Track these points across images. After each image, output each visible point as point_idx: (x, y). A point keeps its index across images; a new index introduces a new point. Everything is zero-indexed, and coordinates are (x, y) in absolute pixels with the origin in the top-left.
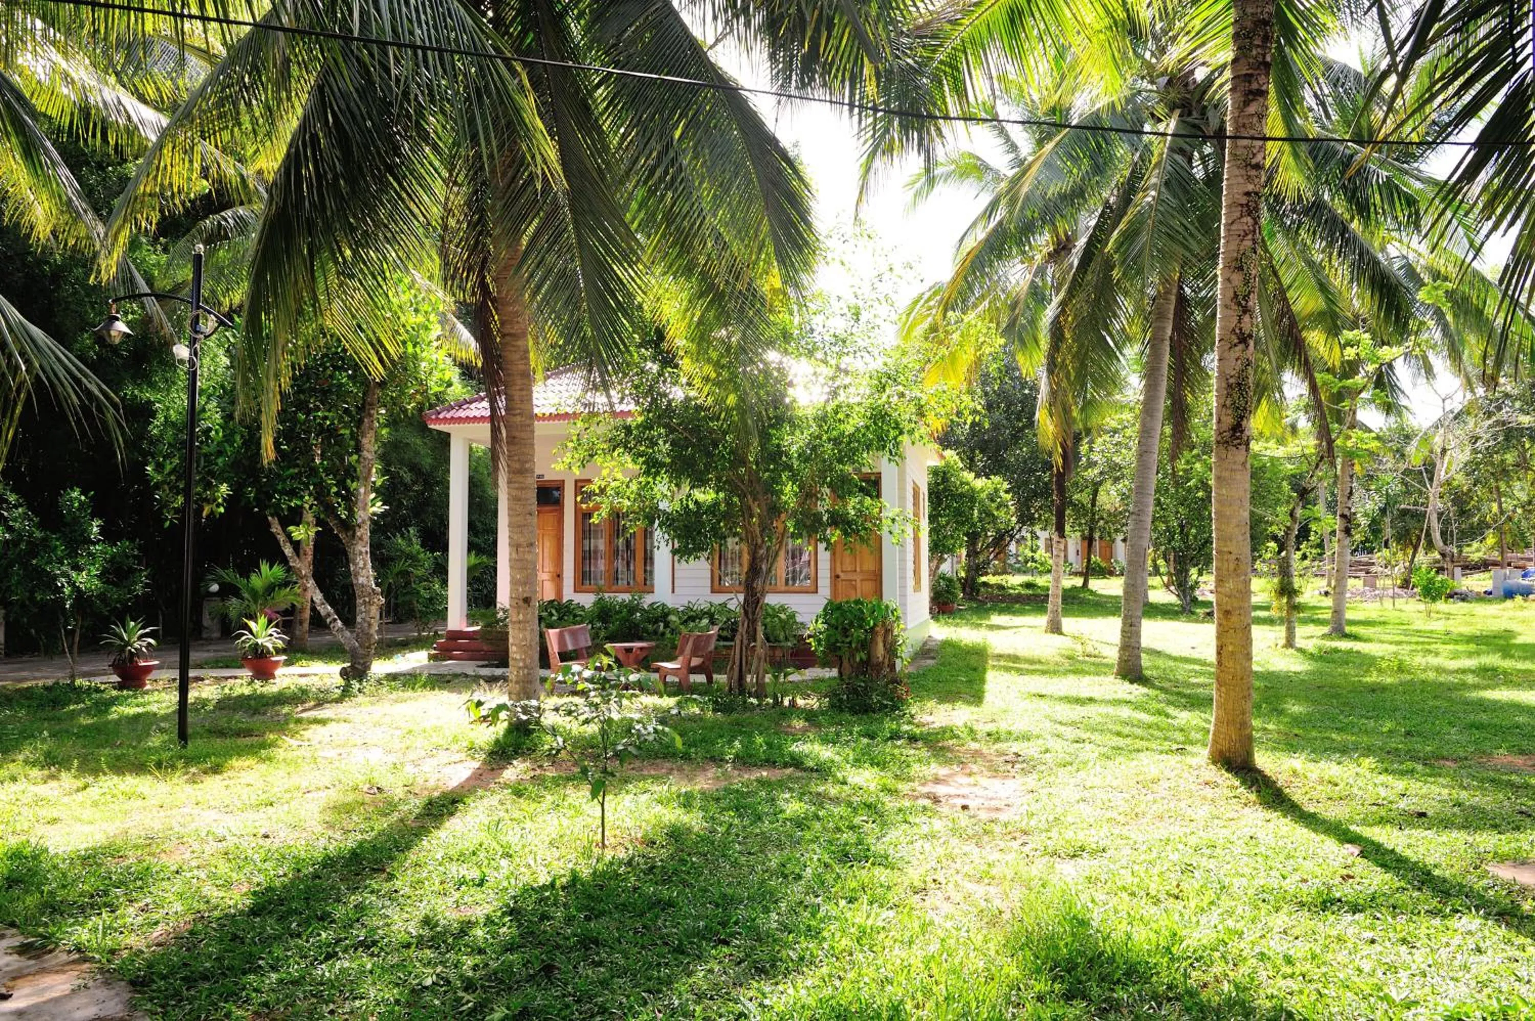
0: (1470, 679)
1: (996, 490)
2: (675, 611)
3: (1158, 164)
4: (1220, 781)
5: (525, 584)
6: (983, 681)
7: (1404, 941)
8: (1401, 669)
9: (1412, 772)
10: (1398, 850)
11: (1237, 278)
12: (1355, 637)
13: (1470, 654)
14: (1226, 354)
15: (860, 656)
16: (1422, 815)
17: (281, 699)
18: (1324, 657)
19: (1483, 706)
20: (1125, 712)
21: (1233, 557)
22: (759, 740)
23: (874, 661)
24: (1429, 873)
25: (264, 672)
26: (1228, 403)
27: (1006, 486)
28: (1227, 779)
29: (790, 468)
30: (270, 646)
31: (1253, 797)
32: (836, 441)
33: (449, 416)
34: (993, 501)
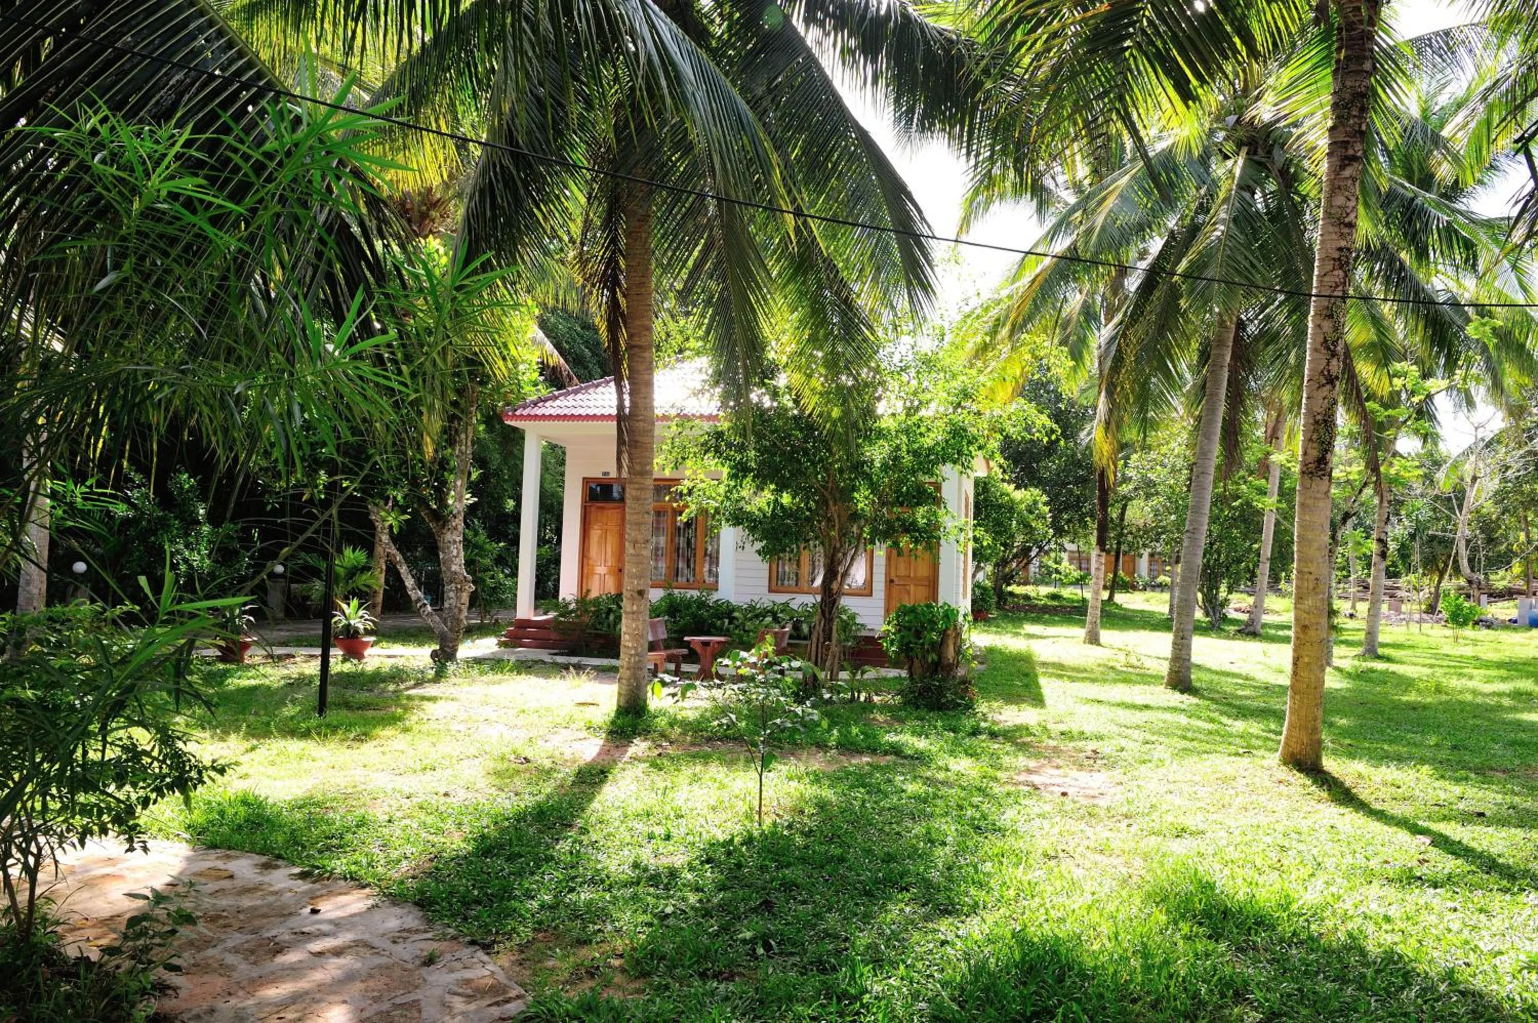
0: (1506, 702)
1: (1035, 502)
2: (739, 609)
4: (1292, 780)
5: (640, 577)
7: (1481, 911)
8: (1438, 690)
9: (1466, 779)
10: (1465, 841)
11: (1327, 325)
12: (1389, 659)
13: (1503, 679)
14: (1315, 394)
15: (932, 657)
16: (1481, 815)
17: (377, 678)
18: (1359, 676)
19: (1520, 726)
20: (1183, 720)
21: (1312, 577)
22: (855, 730)
23: (945, 662)
24: (1494, 860)
25: (354, 651)
26: (1315, 437)
27: (1045, 498)
28: (1299, 779)
29: (868, 477)
30: (361, 627)
31: (1325, 795)
32: (916, 453)
33: (525, 412)
34: (1031, 512)
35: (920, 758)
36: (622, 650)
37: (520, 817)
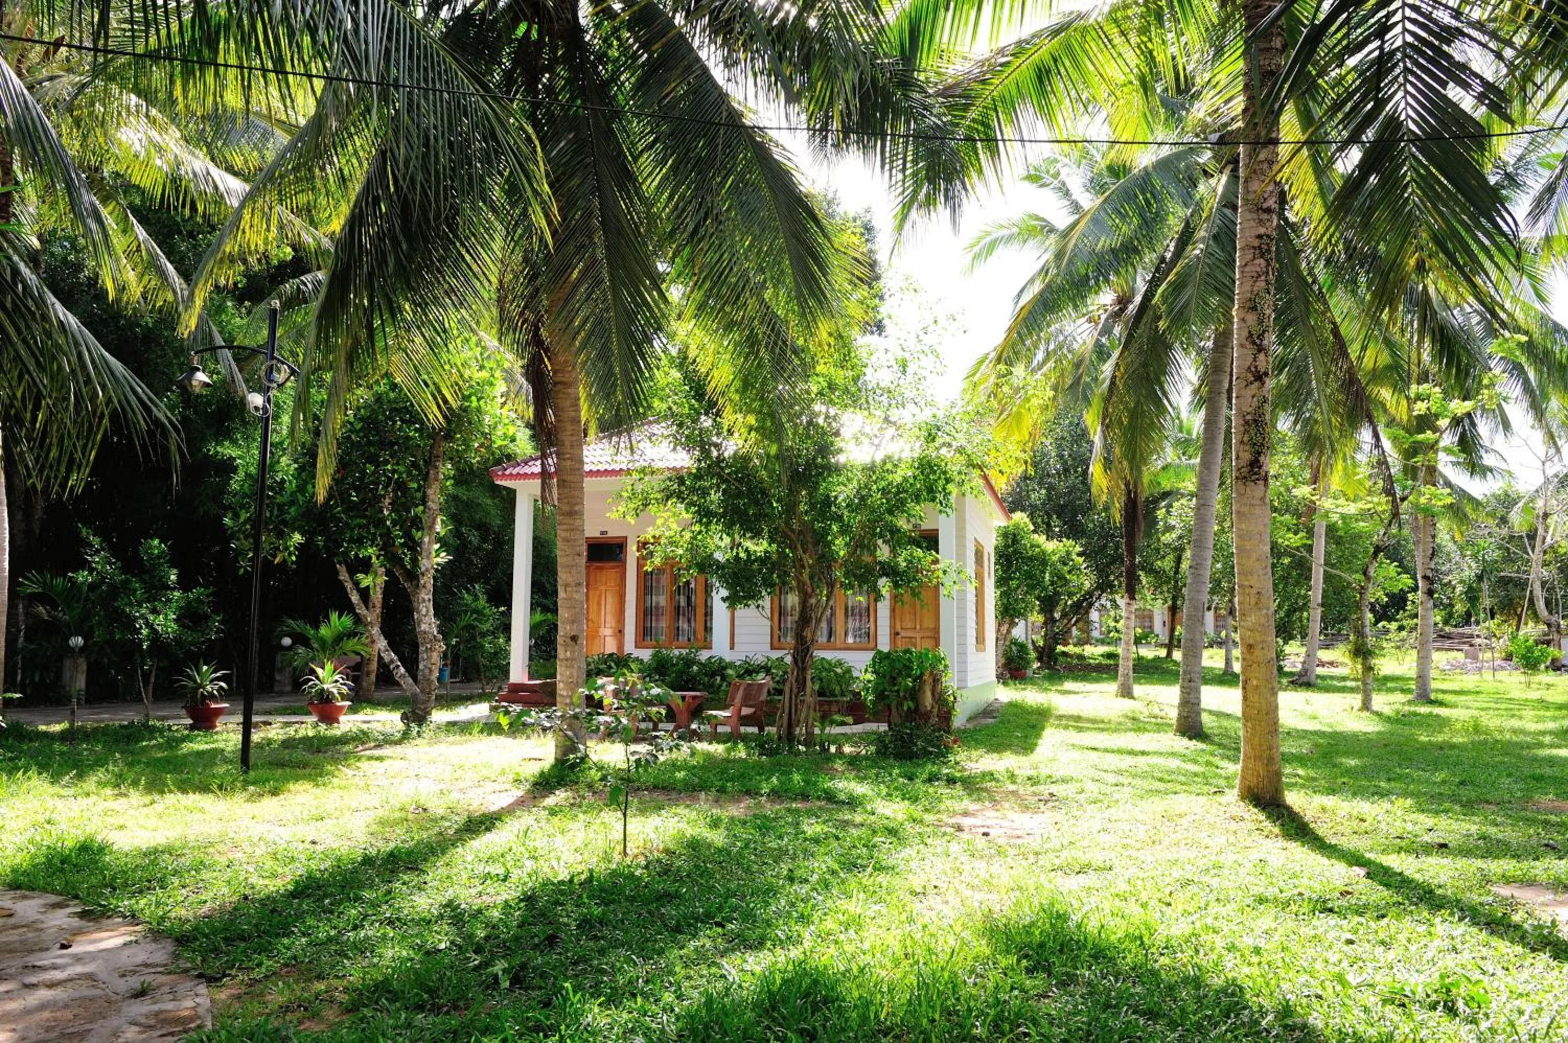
0: (1547, 739)
1: (1068, 553)
2: (731, 665)
3: (1208, 217)
4: (1246, 816)
5: (573, 622)
6: (1038, 736)
7: (1383, 943)
8: (1477, 729)
9: (1446, 811)
10: (1406, 873)
11: (1251, 318)
12: (1441, 704)
13: (1554, 719)
14: (1243, 392)
15: (908, 705)
16: (1443, 846)
17: (343, 740)
18: (1401, 719)
19: (1551, 761)
20: (1174, 763)
21: (1254, 591)
22: (797, 777)
23: (922, 709)
24: (1431, 892)
25: (329, 715)
26: (1246, 439)
27: (1078, 549)
28: (1255, 814)
29: (839, 518)
30: (335, 691)
31: (1276, 830)
32: (884, 491)
33: (515, 472)
34: (1065, 564)
35: (853, 803)
36: (558, 699)
37: (368, 861)
